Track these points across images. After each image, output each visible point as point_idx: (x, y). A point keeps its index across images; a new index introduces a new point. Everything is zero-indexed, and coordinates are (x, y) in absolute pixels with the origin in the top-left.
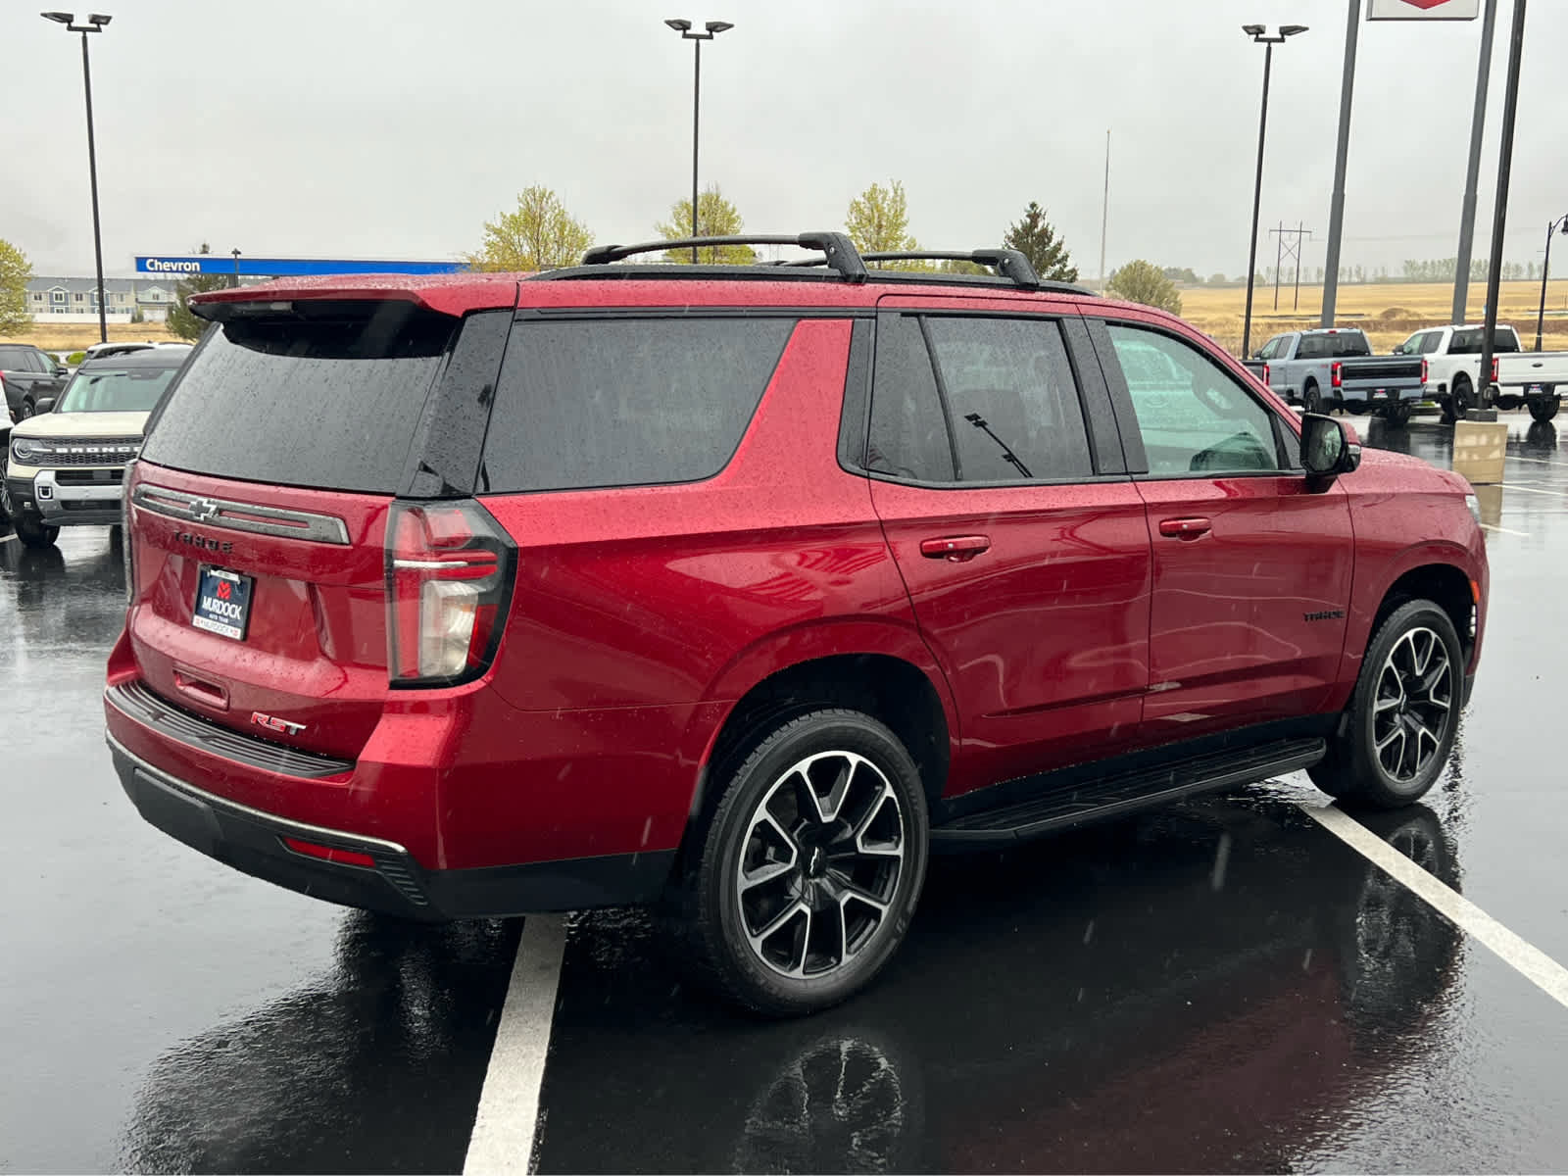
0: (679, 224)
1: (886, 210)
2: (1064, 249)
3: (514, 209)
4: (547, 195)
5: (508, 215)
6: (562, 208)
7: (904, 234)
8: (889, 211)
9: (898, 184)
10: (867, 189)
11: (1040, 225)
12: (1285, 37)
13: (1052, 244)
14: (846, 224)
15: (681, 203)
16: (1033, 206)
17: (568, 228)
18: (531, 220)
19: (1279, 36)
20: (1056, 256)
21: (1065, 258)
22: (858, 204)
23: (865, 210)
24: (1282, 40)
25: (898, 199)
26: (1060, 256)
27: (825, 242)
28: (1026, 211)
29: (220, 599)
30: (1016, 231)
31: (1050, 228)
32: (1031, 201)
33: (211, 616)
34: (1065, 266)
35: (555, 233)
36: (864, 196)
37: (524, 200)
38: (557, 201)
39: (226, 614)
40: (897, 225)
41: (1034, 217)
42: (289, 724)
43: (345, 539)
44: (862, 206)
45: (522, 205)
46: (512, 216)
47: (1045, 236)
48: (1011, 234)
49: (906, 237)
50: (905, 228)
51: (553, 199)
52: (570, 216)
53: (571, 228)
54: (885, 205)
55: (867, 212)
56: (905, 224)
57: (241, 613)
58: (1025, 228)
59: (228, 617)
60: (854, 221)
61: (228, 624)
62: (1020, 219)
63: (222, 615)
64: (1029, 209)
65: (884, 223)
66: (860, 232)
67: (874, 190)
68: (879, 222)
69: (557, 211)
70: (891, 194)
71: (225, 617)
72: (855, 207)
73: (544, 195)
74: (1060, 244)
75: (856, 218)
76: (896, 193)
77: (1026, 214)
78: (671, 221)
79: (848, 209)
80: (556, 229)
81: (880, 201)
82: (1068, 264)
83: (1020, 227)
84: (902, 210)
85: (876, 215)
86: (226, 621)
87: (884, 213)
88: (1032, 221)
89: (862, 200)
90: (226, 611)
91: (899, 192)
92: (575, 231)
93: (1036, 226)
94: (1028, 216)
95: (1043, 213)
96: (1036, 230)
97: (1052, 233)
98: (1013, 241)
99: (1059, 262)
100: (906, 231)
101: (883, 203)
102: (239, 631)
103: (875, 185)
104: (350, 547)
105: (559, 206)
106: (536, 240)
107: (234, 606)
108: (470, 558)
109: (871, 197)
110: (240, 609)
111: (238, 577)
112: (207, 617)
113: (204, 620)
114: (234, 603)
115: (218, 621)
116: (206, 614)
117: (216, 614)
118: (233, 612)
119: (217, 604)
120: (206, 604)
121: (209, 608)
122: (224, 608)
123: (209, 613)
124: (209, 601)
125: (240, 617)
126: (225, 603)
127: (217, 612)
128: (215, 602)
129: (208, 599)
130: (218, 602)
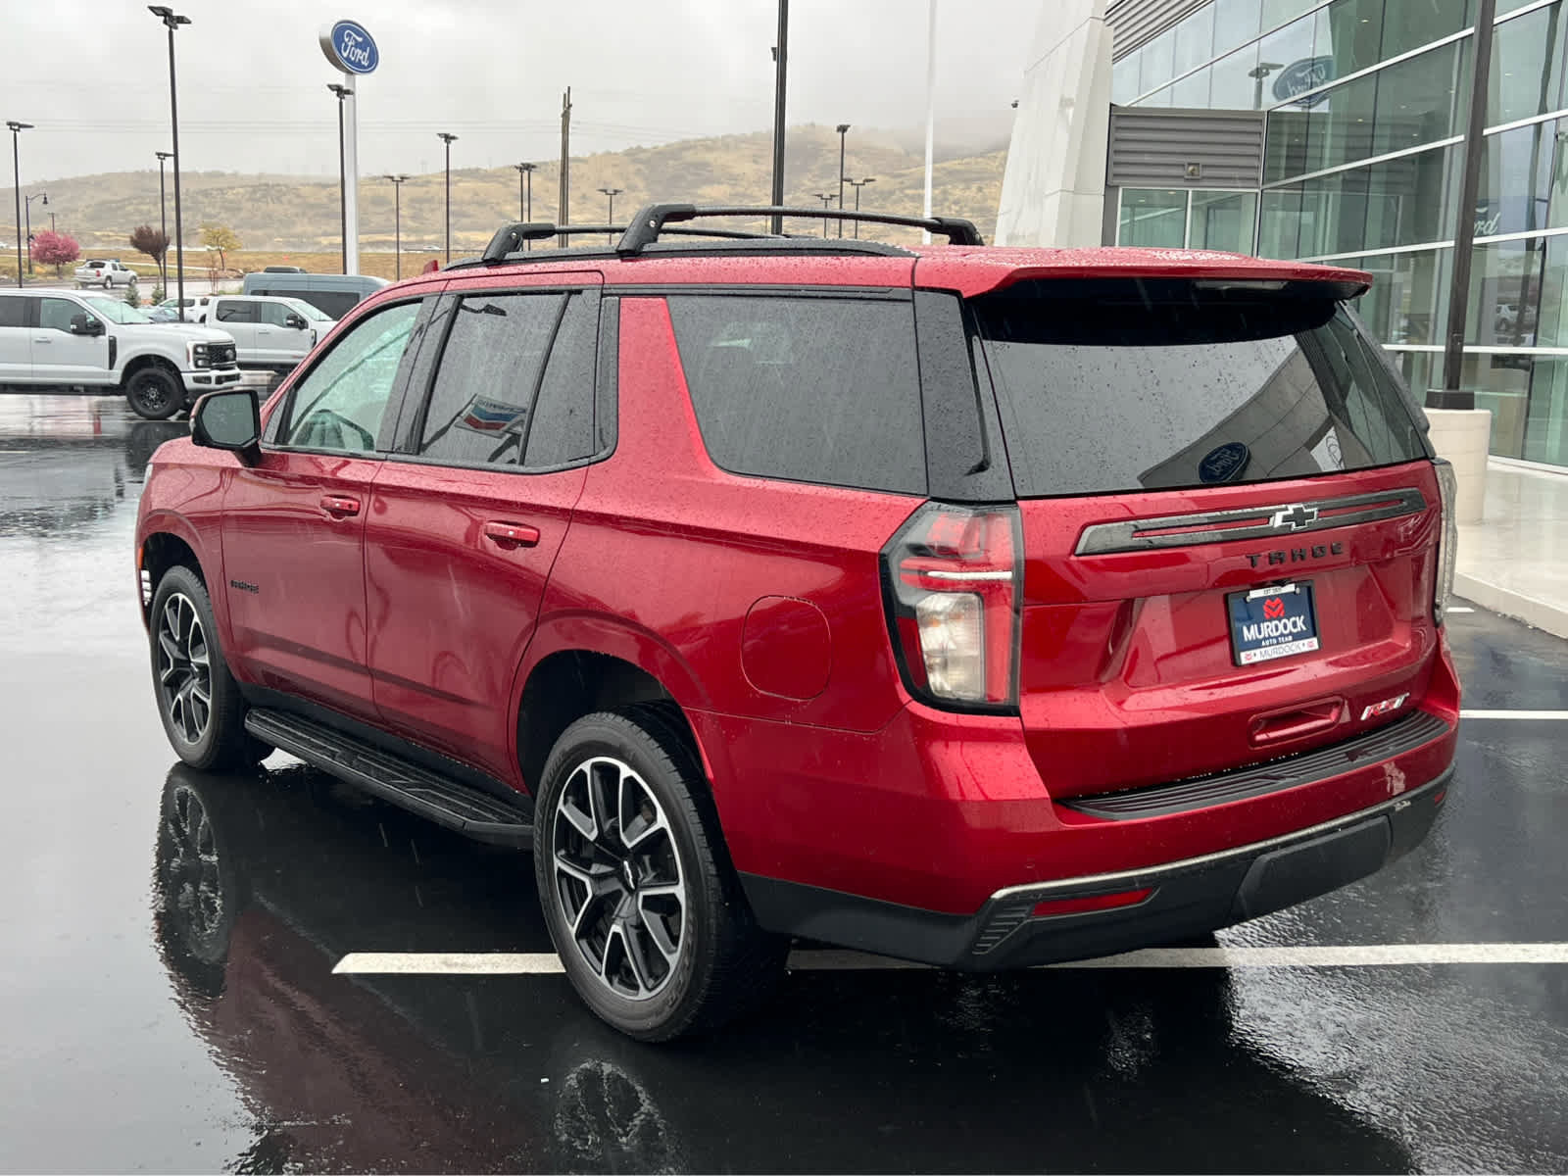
29: (1270, 621)
33: (1263, 643)
39: (1286, 632)
57: (1304, 623)
59: (1291, 633)
61: (1294, 640)
63: (1282, 635)
71: (1287, 635)
86: (1290, 638)
90: (1277, 630)
102: (1314, 641)
107: (1293, 619)
110: (1302, 617)
111: (1293, 585)
112: (1261, 647)
113: (1258, 651)
114: (1291, 617)
115: (1278, 643)
116: (1256, 644)
117: (1272, 638)
118: (1295, 625)
119: (1268, 628)
120: (1250, 634)
121: (1259, 637)
122: (1281, 627)
123: (1261, 641)
124: (1254, 628)
125: (1304, 628)
126: (1280, 621)
127: (1272, 635)
128: (1263, 626)
129: (1252, 627)
130: (1268, 623)
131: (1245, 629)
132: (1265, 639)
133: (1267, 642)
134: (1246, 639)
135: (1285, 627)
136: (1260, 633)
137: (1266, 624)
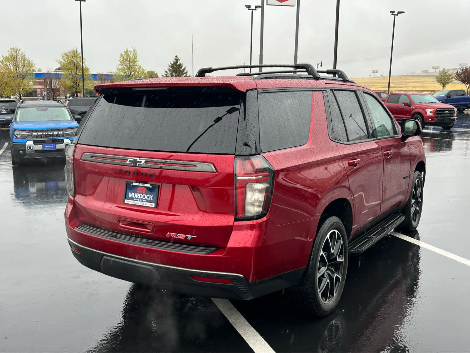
0: (64, 60)
1: (131, 57)
2: (186, 70)
3: (7, 54)
4: (18, 50)
5: (5, 57)
6: (24, 54)
7: (138, 64)
8: (132, 57)
9: (135, 49)
10: (125, 50)
11: (179, 62)
12: (257, 9)
13: (183, 68)
14: (119, 61)
15: (65, 53)
16: (176, 56)
17: (26, 61)
18: (13, 58)
19: (255, 8)
20: (184, 72)
21: (187, 72)
22: (122, 55)
23: (125, 56)
24: (256, 10)
25: (135, 53)
26: (185, 72)
27: (307, 67)
28: (174, 58)
29: (139, 193)
30: (172, 64)
31: (182, 63)
32: (176, 55)
34: (187, 75)
35: (22, 62)
36: (124, 52)
37: (10, 52)
38: (22, 52)
40: (135, 62)
41: (177, 60)
42: (187, 236)
43: (215, 171)
44: (124, 55)
45: (9, 53)
46: (6, 57)
47: (180, 66)
48: (170, 65)
49: (138, 65)
50: (137, 62)
51: (21, 51)
52: (27, 57)
53: (27, 61)
54: (131, 55)
55: (125, 57)
56: (137, 61)
58: (174, 63)
59: (146, 199)
60: (122, 60)
62: (173, 61)
63: (142, 199)
64: (175, 57)
65: (131, 61)
66: (124, 63)
67: (127, 51)
68: (129, 60)
69: (22, 55)
70: (133, 52)
71: (144, 200)
72: (122, 56)
73: (17, 50)
74: (185, 68)
75: (122, 59)
76: (134, 51)
77: (174, 59)
78: (61, 59)
79: (119, 56)
80: (22, 61)
81: (129, 54)
82: (188, 74)
83: (173, 63)
84: (136, 57)
85: (128, 58)
86: (145, 201)
87: (131, 58)
88: (176, 61)
89: (124, 54)
90: (141, 197)
91: (135, 51)
92: (29, 62)
93: (178, 63)
94: (175, 60)
95: (179, 59)
96: (177, 64)
97: (182, 65)
98: (171, 67)
99: (185, 73)
100: (138, 63)
101: (130, 54)
102: (154, 204)
103: (127, 49)
104: (217, 173)
105: (23, 54)
106: (16, 65)
108: (263, 175)
109: (127, 52)
110: (152, 196)
111: (150, 185)
112: (133, 200)
113: (131, 201)
114: (147, 194)
115: (140, 201)
116: (132, 199)
117: (138, 199)
118: (148, 197)
119: (138, 195)
120: (131, 195)
121: (134, 197)
122: (142, 196)
123: (134, 198)
124: (133, 194)
125: (152, 199)
126: (143, 195)
127: (138, 198)
128: (136, 194)
129: (132, 193)
130: (138, 194)
131: (130, 193)
132: (135, 198)
133: (136, 200)
134: (129, 196)
135: (144, 197)
136: (134, 196)
137: (137, 194)
